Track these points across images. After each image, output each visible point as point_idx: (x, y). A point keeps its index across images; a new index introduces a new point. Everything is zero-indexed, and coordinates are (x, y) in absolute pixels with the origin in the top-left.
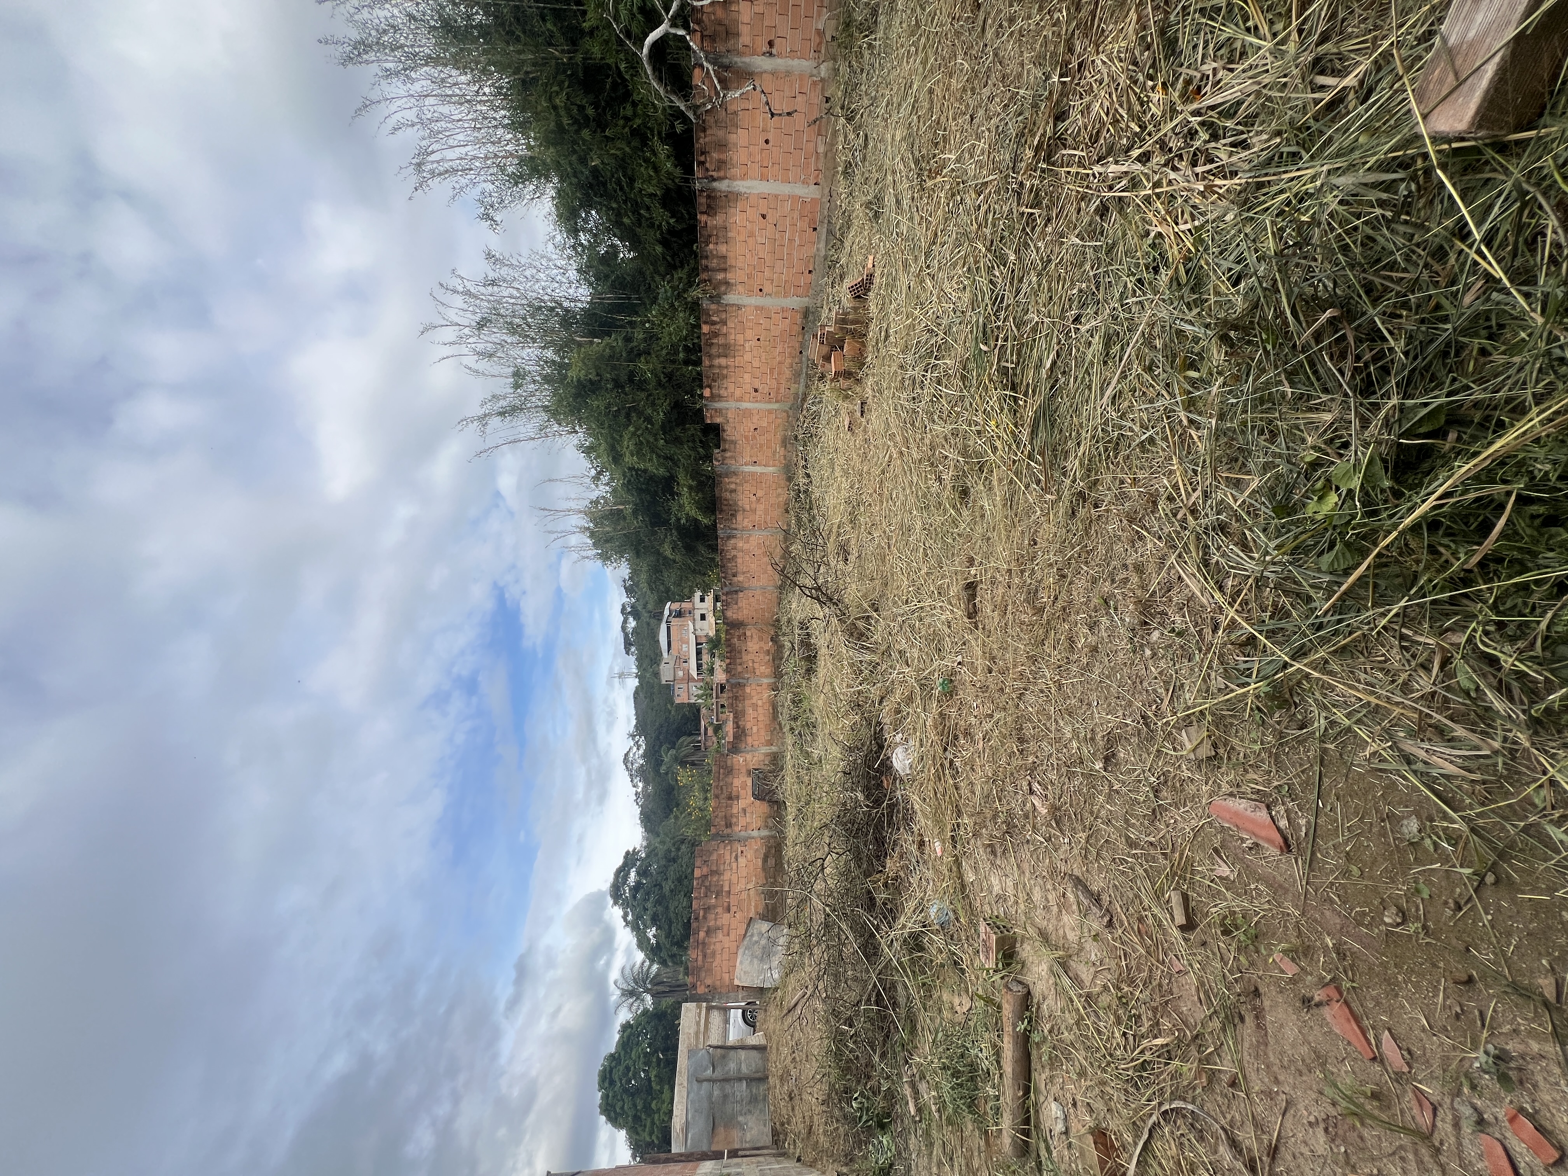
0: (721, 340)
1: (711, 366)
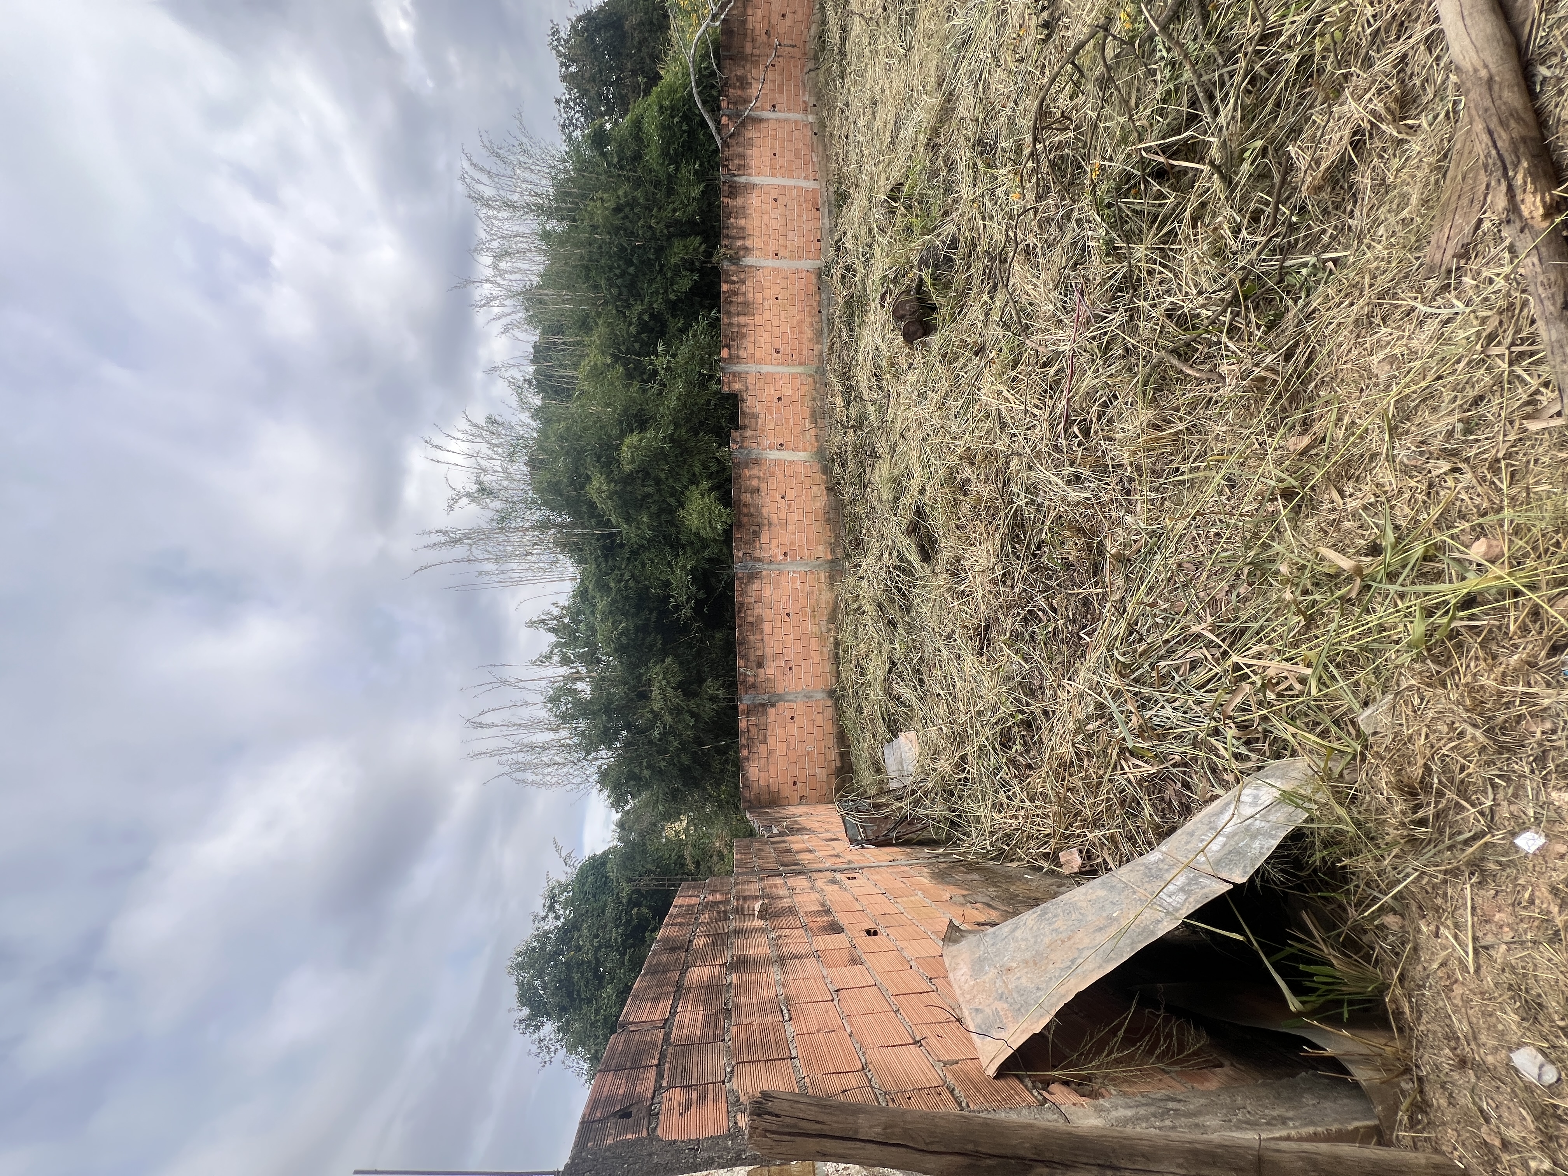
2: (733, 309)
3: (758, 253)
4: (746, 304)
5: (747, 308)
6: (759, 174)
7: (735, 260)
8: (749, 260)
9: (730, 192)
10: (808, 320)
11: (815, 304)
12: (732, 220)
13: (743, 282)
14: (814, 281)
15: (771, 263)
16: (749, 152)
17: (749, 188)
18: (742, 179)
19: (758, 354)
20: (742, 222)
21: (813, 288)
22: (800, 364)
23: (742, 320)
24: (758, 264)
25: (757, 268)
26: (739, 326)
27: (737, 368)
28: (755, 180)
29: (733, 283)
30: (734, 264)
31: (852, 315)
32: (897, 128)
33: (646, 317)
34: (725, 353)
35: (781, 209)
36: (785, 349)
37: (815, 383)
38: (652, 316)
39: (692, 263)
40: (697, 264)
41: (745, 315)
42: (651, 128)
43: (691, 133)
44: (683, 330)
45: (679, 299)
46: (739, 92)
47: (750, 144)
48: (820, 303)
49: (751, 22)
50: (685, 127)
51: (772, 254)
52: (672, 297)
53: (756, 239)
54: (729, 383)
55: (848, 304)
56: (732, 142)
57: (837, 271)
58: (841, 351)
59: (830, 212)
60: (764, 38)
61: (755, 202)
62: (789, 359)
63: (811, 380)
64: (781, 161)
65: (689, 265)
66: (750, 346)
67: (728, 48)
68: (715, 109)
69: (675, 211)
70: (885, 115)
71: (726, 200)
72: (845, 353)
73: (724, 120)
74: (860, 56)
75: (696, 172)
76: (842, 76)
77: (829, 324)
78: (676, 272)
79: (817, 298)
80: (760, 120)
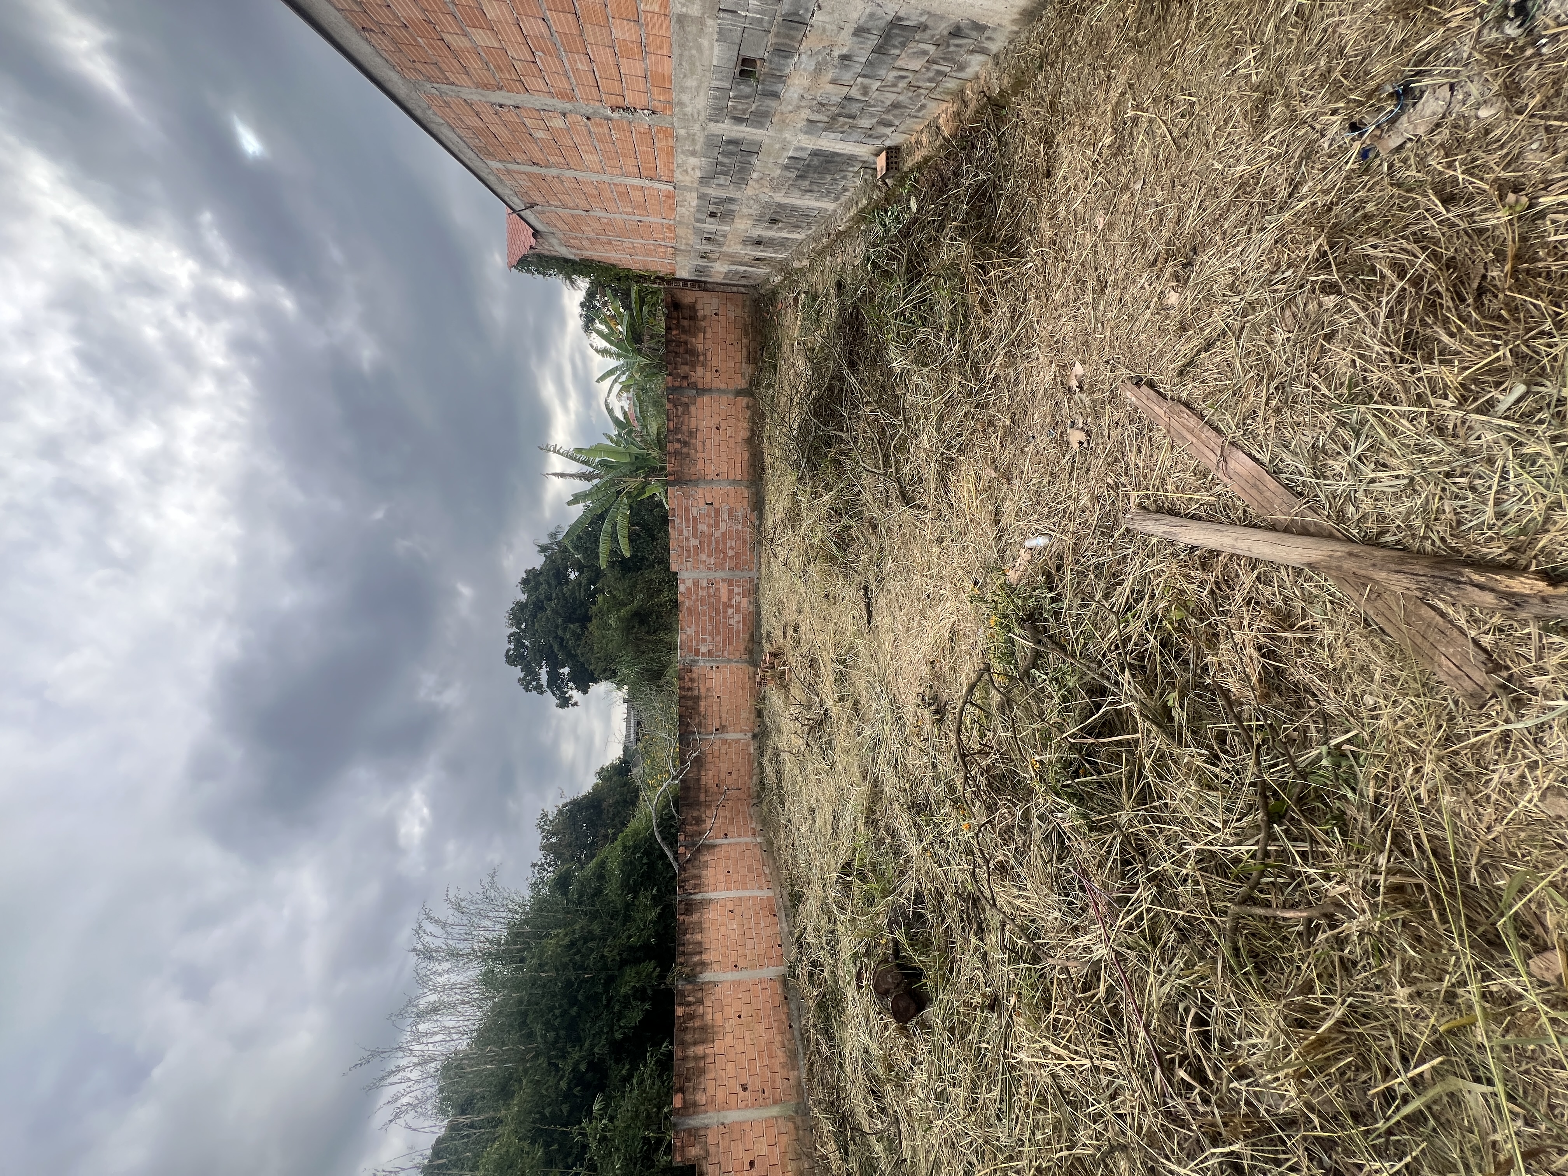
0: (697, 1023)
1: (685, 1058)
2: (688, 1038)
3: (715, 966)
4: (704, 1029)
5: (706, 1034)
6: (714, 890)
7: (691, 978)
8: (707, 976)
9: (687, 910)
10: (778, 1038)
11: (784, 1017)
12: (688, 936)
13: (700, 1002)
14: (780, 990)
15: (730, 976)
16: (704, 872)
17: (705, 903)
18: (699, 897)
19: (720, 1095)
20: (698, 937)
21: (779, 999)
22: (775, 1102)
23: (699, 1050)
24: (716, 979)
25: (715, 984)
26: (697, 1058)
27: (695, 1122)
28: (711, 895)
29: (689, 1004)
30: (690, 982)
31: (828, 1019)
32: (836, 819)
33: (583, 1068)
34: (678, 1101)
35: (738, 918)
36: (755, 1083)
37: (797, 1128)
38: (591, 1066)
39: (644, 990)
40: (649, 992)
41: (703, 1042)
42: (614, 867)
43: (651, 865)
44: (628, 1079)
45: (626, 1038)
46: (695, 828)
47: (705, 866)
48: (789, 1016)
49: (704, 780)
50: (645, 861)
51: (731, 966)
52: (618, 1036)
53: (713, 953)
54: (683, 1147)
55: (821, 1006)
56: (689, 866)
57: (803, 970)
58: (823, 1072)
59: (787, 915)
60: (716, 789)
61: (711, 915)
62: (762, 1098)
63: (790, 1124)
64: (735, 877)
65: (640, 994)
66: (710, 1085)
67: (685, 798)
68: (672, 842)
69: (630, 937)
70: (824, 817)
71: (682, 918)
72: (828, 1073)
73: (681, 850)
74: (795, 782)
75: (654, 898)
76: (782, 803)
77: (802, 1040)
78: (626, 1003)
79: (786, 1011)
80: (714, 846)
